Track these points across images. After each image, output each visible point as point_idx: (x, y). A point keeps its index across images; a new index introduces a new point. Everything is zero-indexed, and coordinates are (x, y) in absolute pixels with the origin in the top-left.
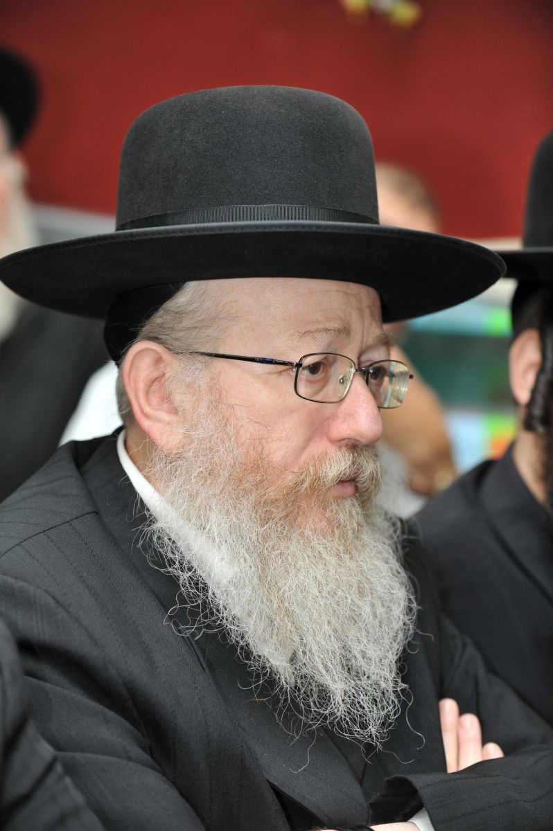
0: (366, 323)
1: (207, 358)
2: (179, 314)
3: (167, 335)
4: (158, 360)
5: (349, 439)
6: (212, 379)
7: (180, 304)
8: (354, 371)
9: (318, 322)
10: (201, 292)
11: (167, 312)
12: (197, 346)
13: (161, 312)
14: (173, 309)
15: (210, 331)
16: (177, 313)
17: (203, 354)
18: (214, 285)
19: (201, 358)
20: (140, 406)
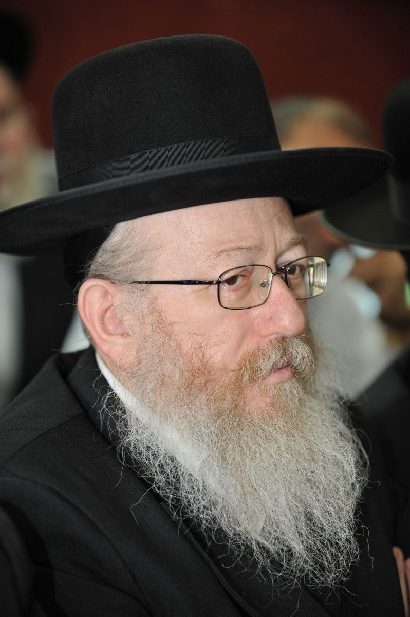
0: (277, 233)
1: (144, 286)
2: (115, 252)
3: (108, 271)
4: (106, 294)
5: (277, 333)
6: (151, 303)
7: (114, 244)
8: (272, 275)
9: (231, 241)
10: (129, 230)
11: (105, 251)
12: (134, 277)
13: (100, 252)
14: (109, 249)
15: (143, 262)
16: (113, 252)
17: (140, 283)
18: (138, 223)
19: (139, 286)
20: (98, 334)
